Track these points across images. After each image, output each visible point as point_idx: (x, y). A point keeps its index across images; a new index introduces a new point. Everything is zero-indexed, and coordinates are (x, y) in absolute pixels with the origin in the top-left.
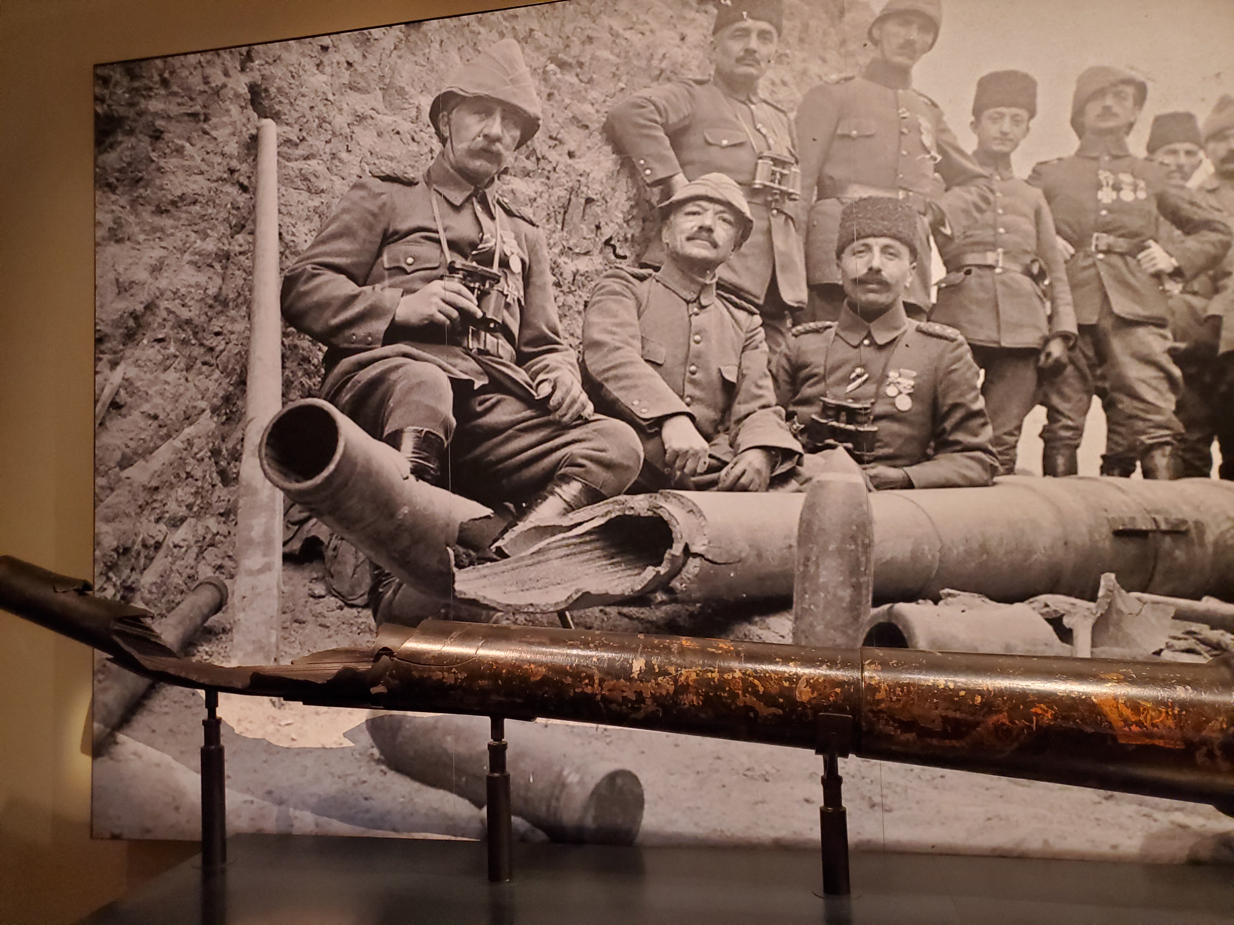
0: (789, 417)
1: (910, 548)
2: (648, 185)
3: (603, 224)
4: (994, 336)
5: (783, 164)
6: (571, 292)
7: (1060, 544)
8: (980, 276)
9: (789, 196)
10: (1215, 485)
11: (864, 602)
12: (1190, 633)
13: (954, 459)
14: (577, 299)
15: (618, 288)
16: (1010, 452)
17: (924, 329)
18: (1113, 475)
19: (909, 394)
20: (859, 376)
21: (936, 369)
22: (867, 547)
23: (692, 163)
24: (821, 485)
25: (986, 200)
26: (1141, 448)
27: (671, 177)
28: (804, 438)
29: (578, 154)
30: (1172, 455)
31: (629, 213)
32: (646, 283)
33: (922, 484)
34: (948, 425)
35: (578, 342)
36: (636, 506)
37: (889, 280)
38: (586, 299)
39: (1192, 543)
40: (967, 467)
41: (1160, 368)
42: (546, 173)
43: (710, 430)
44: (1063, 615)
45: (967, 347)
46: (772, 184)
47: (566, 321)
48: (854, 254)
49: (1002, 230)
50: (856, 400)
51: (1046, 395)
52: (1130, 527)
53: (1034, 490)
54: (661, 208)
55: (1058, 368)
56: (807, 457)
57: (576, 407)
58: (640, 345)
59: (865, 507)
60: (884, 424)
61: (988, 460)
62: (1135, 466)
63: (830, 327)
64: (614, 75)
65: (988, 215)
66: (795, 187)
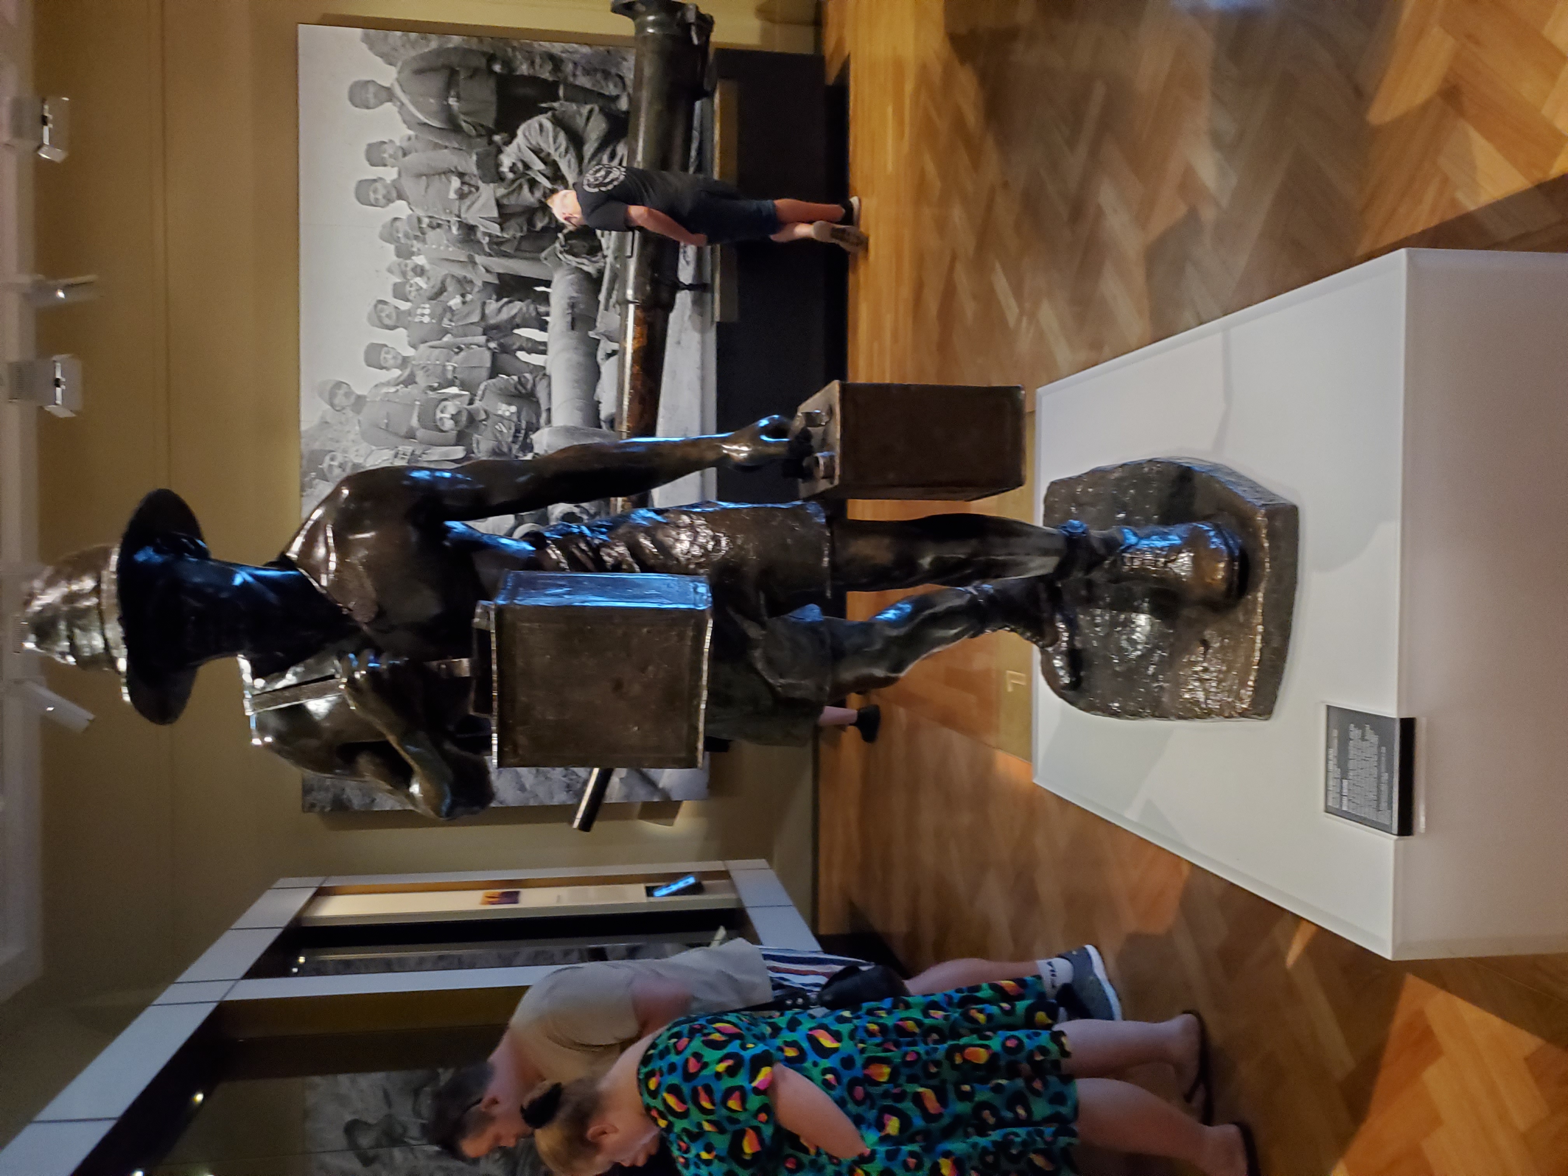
1: (577, 411)
4: (485, 369)
7: (575, 351)
8: (458, 373)
10: (553, 290)
13: (539, 390)
16: (536, 367)
17: (480, 398)
18: (548, 328)
19: (509, 406)
20: (500, 427)
22: (576, 427)
25: (424, 367)
26: (537, 316)
30: (540, 304)
34: (523, 391)
37: (457, 411)
39: (578, 301)
40: (542, 385)
41: (503, 305)
44: (605, 353)
45: (489, 381)
48: (443, 425)
49: (437, 362)
50: (510, 429)
51: (512, 351)
53: (553, 359)
55: (501, 345)
59: (558, 428)
60: (522, 417)
61: (539, 376)
62: (544, 319)
65: (430, 367)
66: (409, 449)
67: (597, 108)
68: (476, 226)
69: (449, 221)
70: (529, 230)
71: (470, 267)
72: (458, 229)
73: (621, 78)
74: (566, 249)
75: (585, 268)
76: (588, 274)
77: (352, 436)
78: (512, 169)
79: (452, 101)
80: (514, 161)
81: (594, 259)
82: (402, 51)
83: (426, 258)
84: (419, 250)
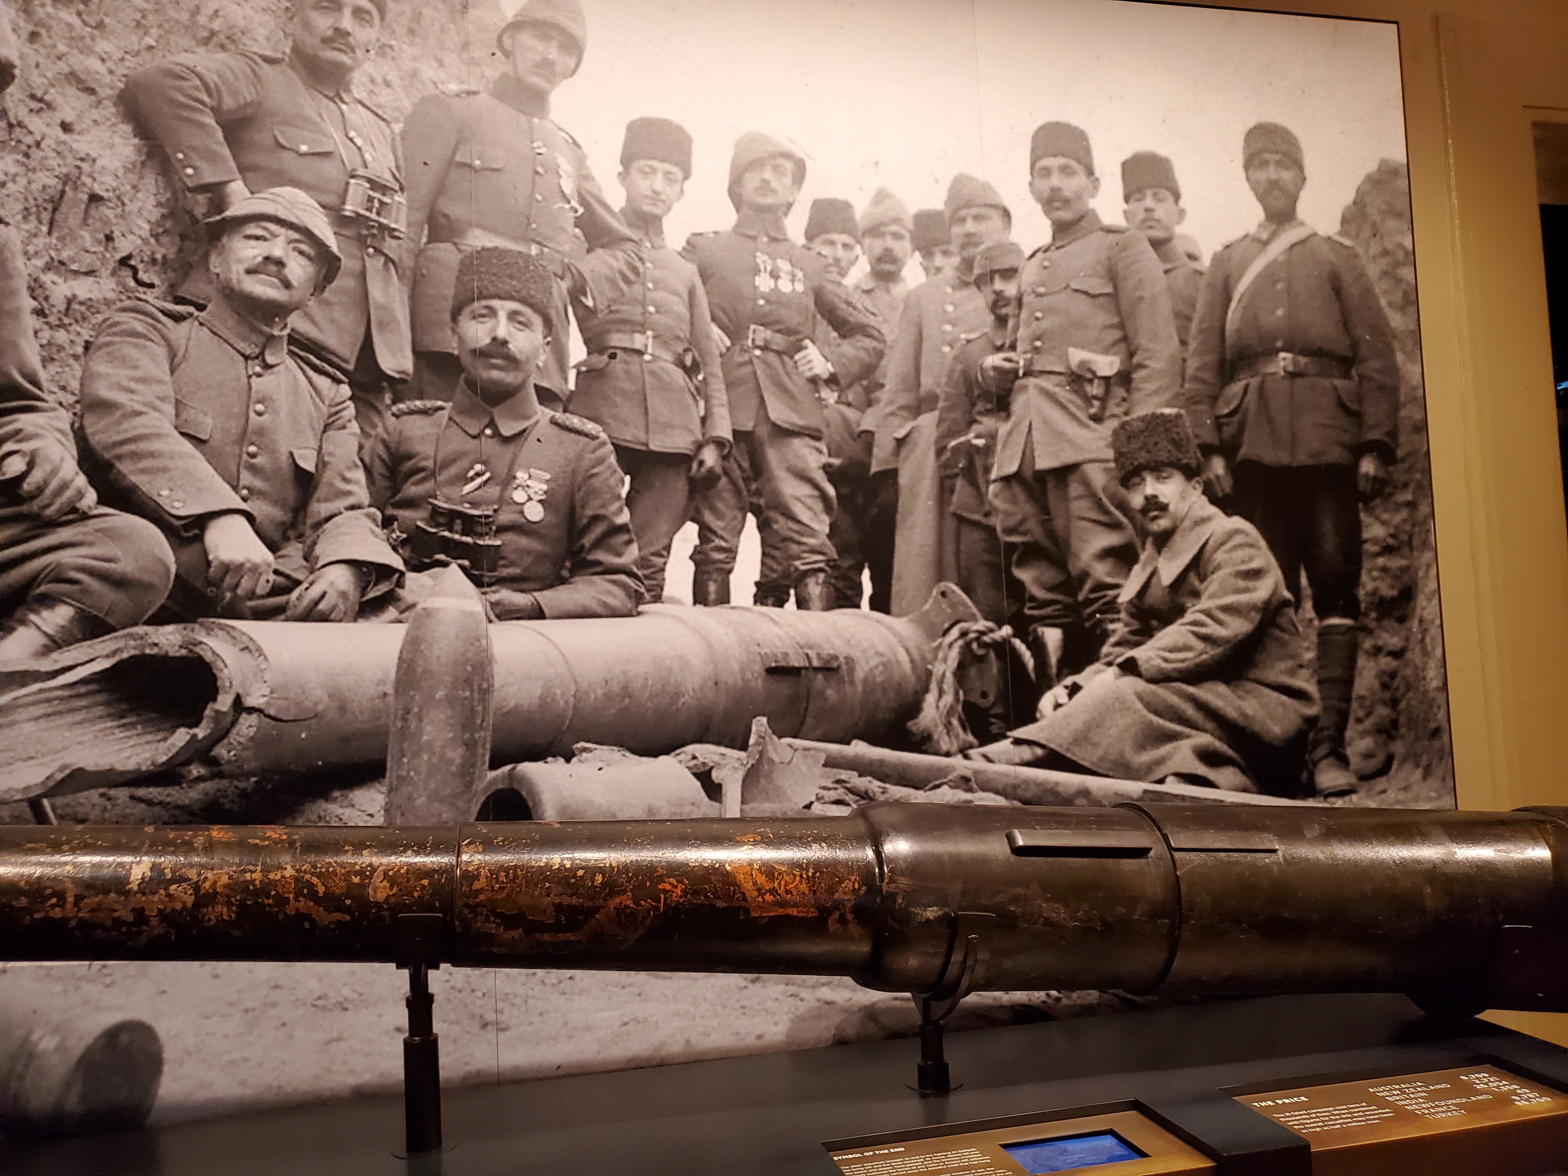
0: (387, 523)
1: (538, 693)
2: (189, 189)
3: (117, 234)
4: (642, 436)
5: (384, 189)
6: (61, 326)
7: (711, 683)
8: (626, 363)
9: (392, 232)
10: (866, 617)
11: (479, 764)
12: (838, 781)
13: (594, 583)
14: (72, 337)
15: (139, 327)
16: (659, 576)
17: (560, 421)
18: (767, 605)
19: (540, 501)
20: (478, 475)
21: (574, 472)
22: (485, 693)
23: (256, 168)
24: (428, 613)
25: (635, 270)
26: (795, 575)
27: (226, 183)
28: (406, 552)
29: (77, 127)
30: (826, 583)
31: (158, 224)
32: (184, 326)
33: (555, 614)
34: (587, 541)
35: (72, 399)
36: (162, 641)
37: (518, 356)
38: (87, 337)
39: (844, 682)
40: (609, 593)
41: (816, 486)
42: (23, 147)
43: (276, 536)
44: (712, 768)
45: (610, 447)
46: (367, 214)
47: (53, 368)
48: (474, 318)
49: (651, 309)
50: (474, 505)
51: (698, 510)
52: (782, 664)
53: (683, 621)
54: (207, 224)
55: (711, 479)
56: (410, 576)
57: (68, 494)
58: (173, 412)
59: (484, 642)
60: (510, 537)
61: (633, 585)
62: (788, 595)
63: (441, 408)
64: (138, 25)
65: (637, 289)
66: (399, 222)
67: (1312, 711)
68: (1008, 416)
69: (1013, 347)
70: (1011, 547)
71: (904, 399)
72: (995, 368)
73: (1384, 770)
74: (975, 646)
75: (930, 698)
76: (914, 708)
77: (429, 71)
78: (1154, 505)
79: (1284, 360)
80: (1172, 508)
81: (955, 722)
82: (1375, 249)
83: (920, 287)
84: (938, 270)
